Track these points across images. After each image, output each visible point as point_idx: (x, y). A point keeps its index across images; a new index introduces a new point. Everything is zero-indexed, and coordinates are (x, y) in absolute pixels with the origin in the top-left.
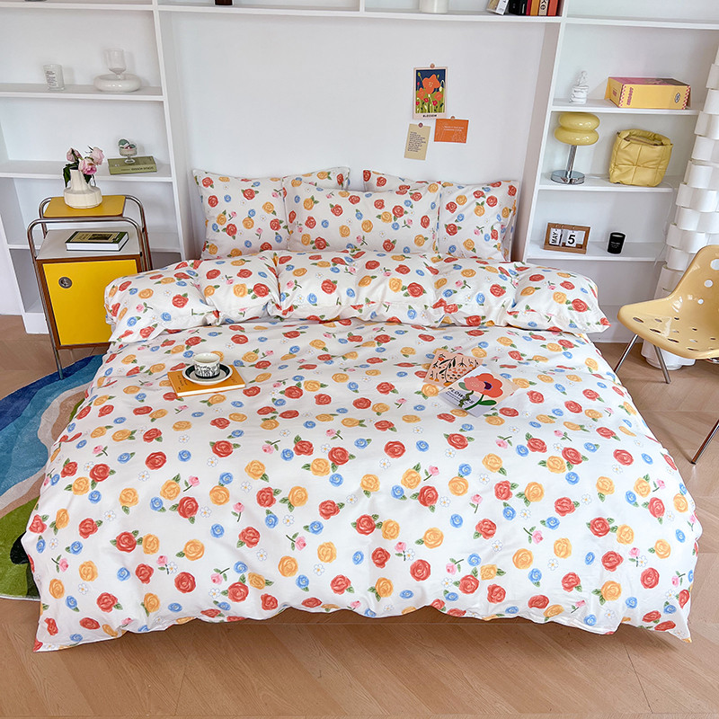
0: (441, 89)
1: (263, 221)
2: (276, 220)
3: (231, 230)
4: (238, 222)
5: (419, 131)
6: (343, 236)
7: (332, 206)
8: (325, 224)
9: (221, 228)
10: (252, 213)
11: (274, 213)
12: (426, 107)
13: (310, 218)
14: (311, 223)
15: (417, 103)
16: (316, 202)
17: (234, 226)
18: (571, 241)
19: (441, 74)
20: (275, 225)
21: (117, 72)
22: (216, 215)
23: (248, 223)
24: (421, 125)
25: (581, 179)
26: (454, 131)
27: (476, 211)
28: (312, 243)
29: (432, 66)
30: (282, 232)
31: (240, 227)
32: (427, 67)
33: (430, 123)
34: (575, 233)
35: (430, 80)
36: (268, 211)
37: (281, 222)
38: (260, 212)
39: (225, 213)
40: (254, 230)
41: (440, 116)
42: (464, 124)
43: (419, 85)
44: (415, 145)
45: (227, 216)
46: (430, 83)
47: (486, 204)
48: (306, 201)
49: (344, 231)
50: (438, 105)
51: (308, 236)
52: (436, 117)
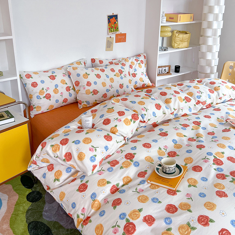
0: (116, 23)
1: (62, 89)
2: (68, 87)
3: (48, 97)
4: (51, 92)
5: (110, 40)
6: (104, 86)
7: (96, 75)
8: (95, 83)
9: (42, 97)
10: (56, 86)
11: (66, 84)
12: (112, 30)
13: (88, 82)
14: (89, 84)
15: (109, 29)
16: (89, 75)
17: (49, 94)
18: (165, 71)
19: (116, 17)
20: (68, 89)
22: (38, 91)
23: (56, 91)
24: (110, 37)
26: (122, 38)
27: (139, 66)
28: (91, 93)
29: (113, 14)
30: (72, 91)
31: (52, 94)
32: (111, 14)
33: (114, 36)
34: (166, 68)
35: (113, 19)
36: (64, 84)
37: (70, 87)
38: (60, 85)
39: (43, 89)
40: (59, 94)
41: (118, 33)
42: (125, 35)
43: (109, 21)
44: (109, 46)
45: (45, 90)
46: (113, 20)
47: (141, 63)
48: (84, 75)
49: (104, 84)
50: (116, 28)
51: (89, 90)
52: (116, 34)
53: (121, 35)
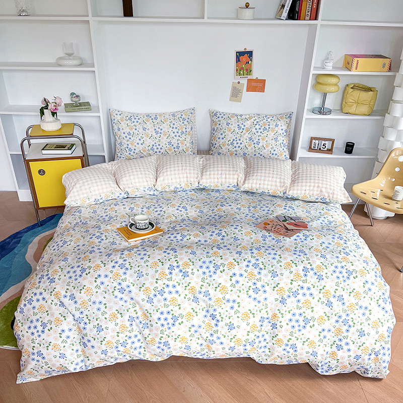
0: (250, 62)
12: (242, 73)
15: (237, 70)
18: (324, 147)
21: (70, 55)
24: (239, 83)
25: (329, 112)
26: (258, 86)
29: (245, 49)
32: (242, 50)
42: (263, 82)
43: (238, 60)
44: (236, 94)
46: (244, 59)
52: (248, 78)
53: (257, 81)
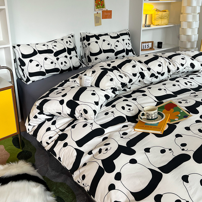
0: (103, 0)
12: (99, 7)
15: (96, 5)
18: (148, 47)
24: (97, 13)
33: (100, 12)
34: (149, 44)
41: (104, 9)
42: (110, 12)
50: (103, 5)
52: (102, 10)
53: (107, 11)
